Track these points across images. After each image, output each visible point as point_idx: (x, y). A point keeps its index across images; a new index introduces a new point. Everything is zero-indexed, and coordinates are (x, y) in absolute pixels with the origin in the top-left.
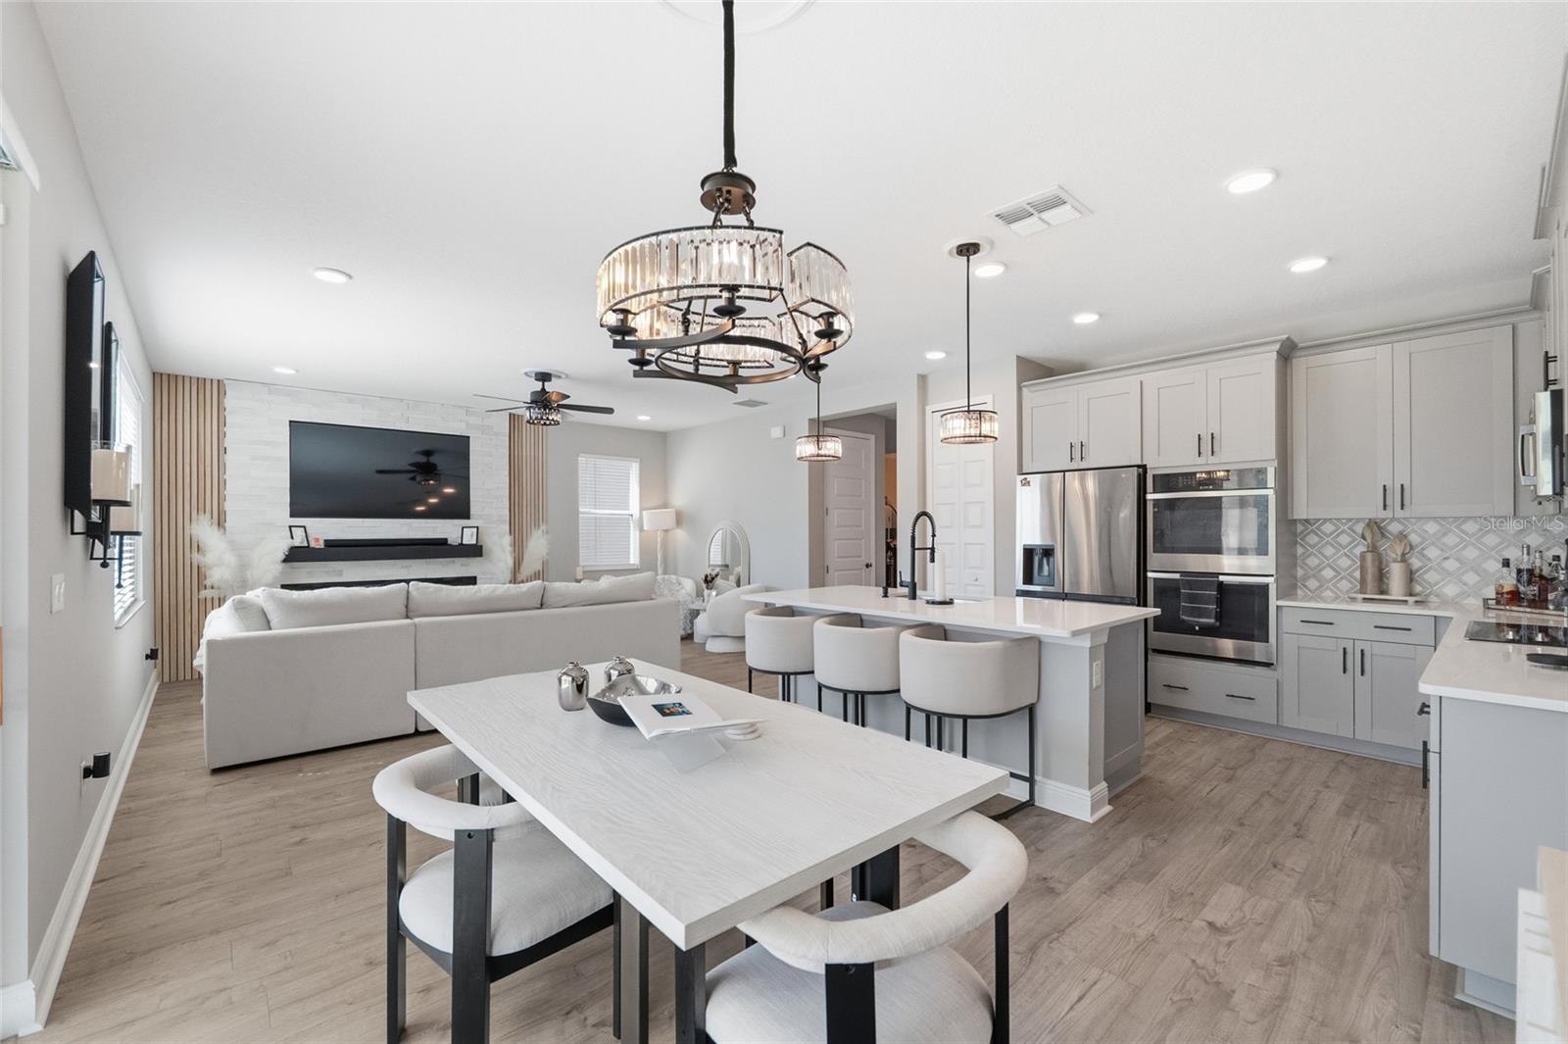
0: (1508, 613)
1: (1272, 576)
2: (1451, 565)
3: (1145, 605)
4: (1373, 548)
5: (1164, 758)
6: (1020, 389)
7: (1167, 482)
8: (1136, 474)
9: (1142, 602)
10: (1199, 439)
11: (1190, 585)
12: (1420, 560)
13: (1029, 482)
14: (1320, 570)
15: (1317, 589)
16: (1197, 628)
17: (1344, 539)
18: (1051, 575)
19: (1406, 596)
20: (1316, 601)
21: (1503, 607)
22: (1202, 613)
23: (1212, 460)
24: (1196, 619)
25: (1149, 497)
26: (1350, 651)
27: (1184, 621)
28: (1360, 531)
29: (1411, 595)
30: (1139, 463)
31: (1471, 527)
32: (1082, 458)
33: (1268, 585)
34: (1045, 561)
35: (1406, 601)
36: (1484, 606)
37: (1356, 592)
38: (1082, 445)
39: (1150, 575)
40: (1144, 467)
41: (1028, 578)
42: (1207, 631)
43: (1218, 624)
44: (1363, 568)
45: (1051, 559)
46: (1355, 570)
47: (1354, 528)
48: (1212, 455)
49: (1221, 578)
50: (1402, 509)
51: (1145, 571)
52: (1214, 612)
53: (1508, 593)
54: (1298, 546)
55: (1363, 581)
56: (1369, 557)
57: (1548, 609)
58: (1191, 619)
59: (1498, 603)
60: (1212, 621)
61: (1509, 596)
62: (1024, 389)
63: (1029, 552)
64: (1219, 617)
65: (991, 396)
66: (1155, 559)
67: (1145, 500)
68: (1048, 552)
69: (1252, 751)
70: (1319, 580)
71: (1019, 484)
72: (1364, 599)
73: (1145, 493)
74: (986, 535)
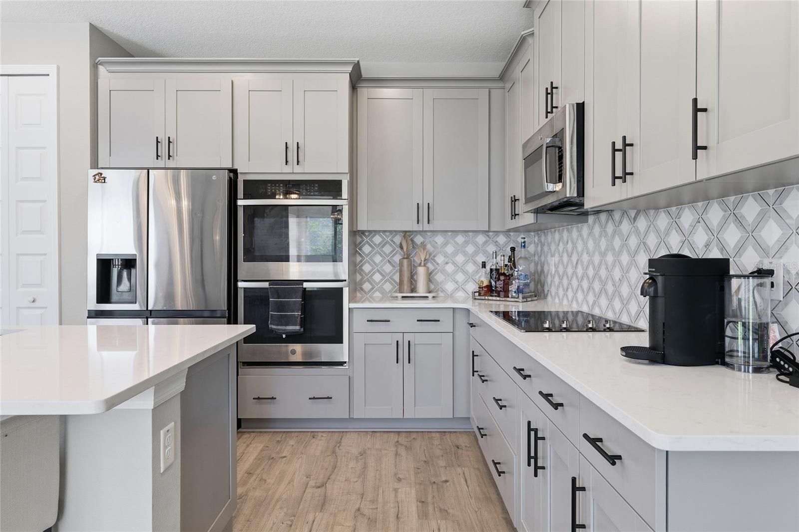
0: (486, 302)
1: (345, 280)
2: (450, 268)
3: (236, 322)
4: (407, 257)
5: (258, 493)
6: (95, 66)
7: (256, 188)
8: (227, 178)
9: (232, 319)
10: (287, 148)
11: (278, 294)
12: (433, 265)
13: (104, 178)
14: (372, 275)
15: (370, 291)
16: (284, 336)
17: (387, 249)
18: (132, 289)
19: (427, 293)
20: (370, 302)
21: (483, 298)
22: (287, 321)
23: (297, 169)
24: (283, 328)
25: (240, 203)
26: (400, 343)
27: (272, 331)
28: (398, 243)
29: (430, 292)
30: (230, 166)
31: (460, 239)
32: (169, 156)
33: (342, 289)
34: (125, 273)
35: (427, 297)
36: (473, 298)
37: (396, 292)
38: (169, 142)
39: (241, 285)
40: (234, 172)
41: (104, 295)
42: (294, 338)
43: (302, 329)
44: (401, 272)
45: (133, 271)
46: (394, 274)
47: (394, 240)
48: (298, 164)
49: (306, 285)
50: (428, 223)
51: (236, 281)
52: (299, 319)
53: (485, 287)
54: (357, 255)
55: (401, 283)
56: (405, 261)
57: (508, 297)
58: (279, 327)
59: (480, 295)
60: (298, 328)
61: (486, 289)
62: (101, 69)
63: (104, 265)
64: (303, 323)
65: (54, 67)
66: (244, 268)
67: (236, 206)
68: (129, 264)
69: (334, 452)
70: (371, 284)
71: (91, 179)
72: (403, 297)
73: (236, 198)
74: (50, 243)
